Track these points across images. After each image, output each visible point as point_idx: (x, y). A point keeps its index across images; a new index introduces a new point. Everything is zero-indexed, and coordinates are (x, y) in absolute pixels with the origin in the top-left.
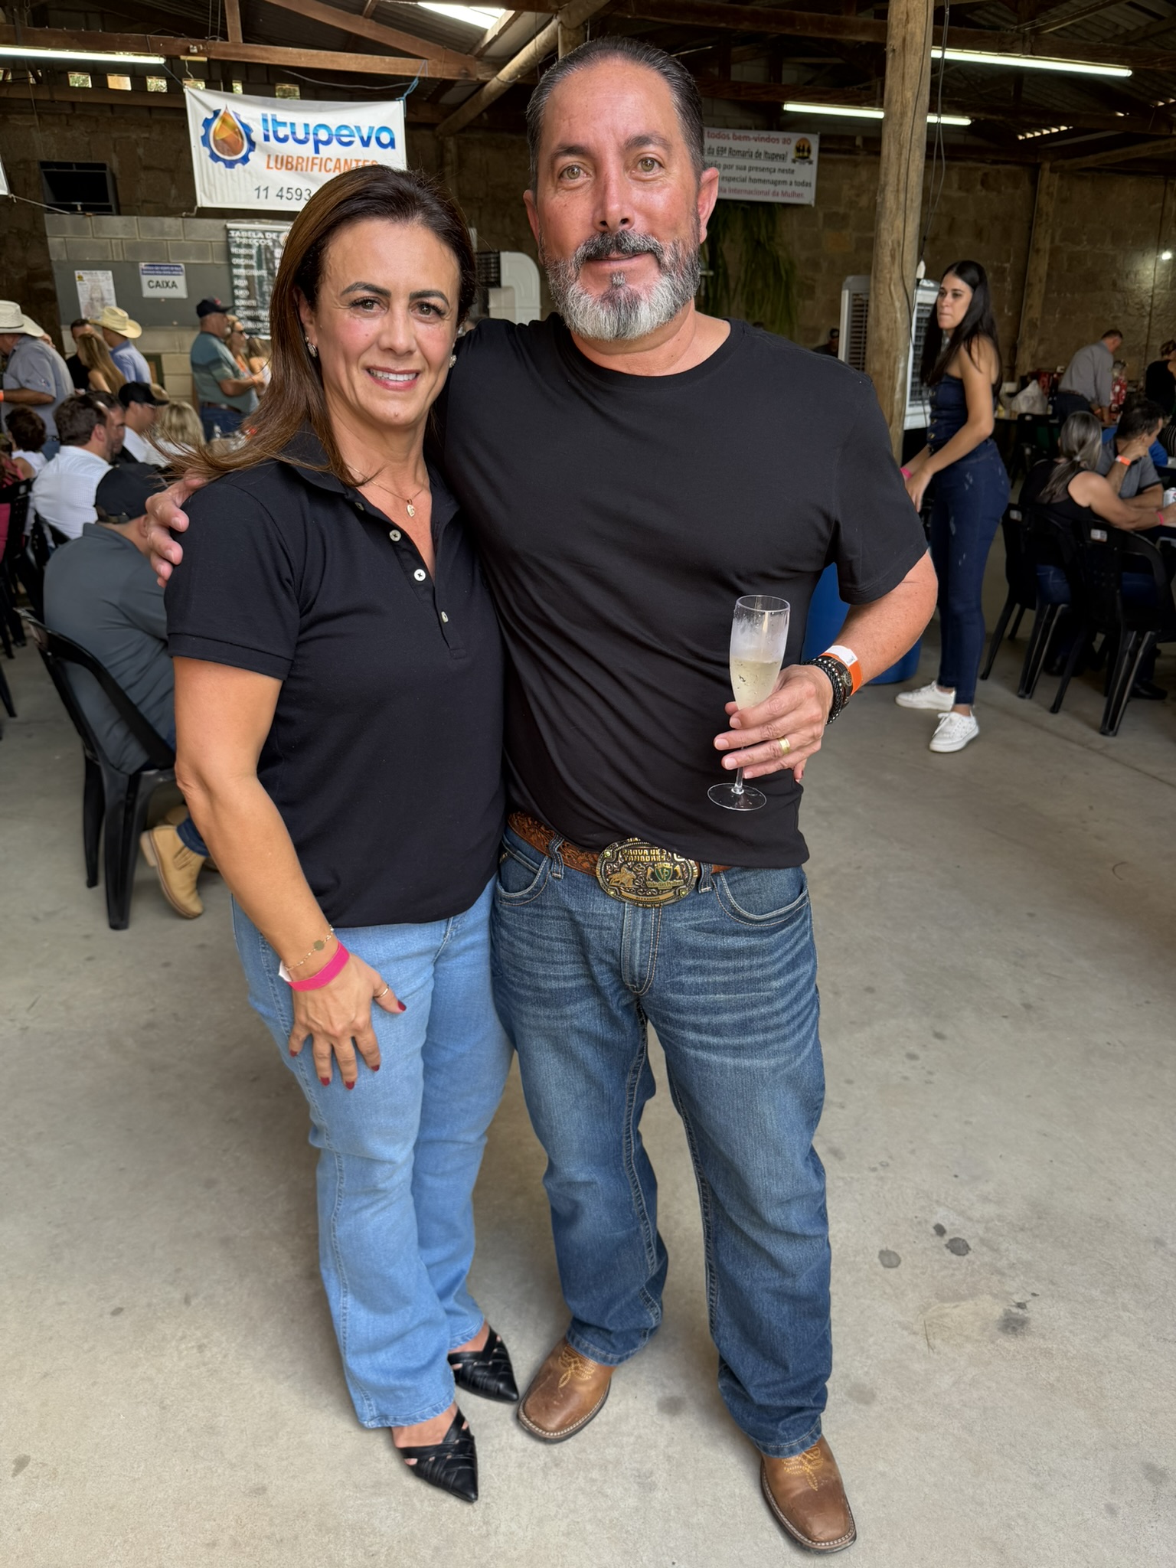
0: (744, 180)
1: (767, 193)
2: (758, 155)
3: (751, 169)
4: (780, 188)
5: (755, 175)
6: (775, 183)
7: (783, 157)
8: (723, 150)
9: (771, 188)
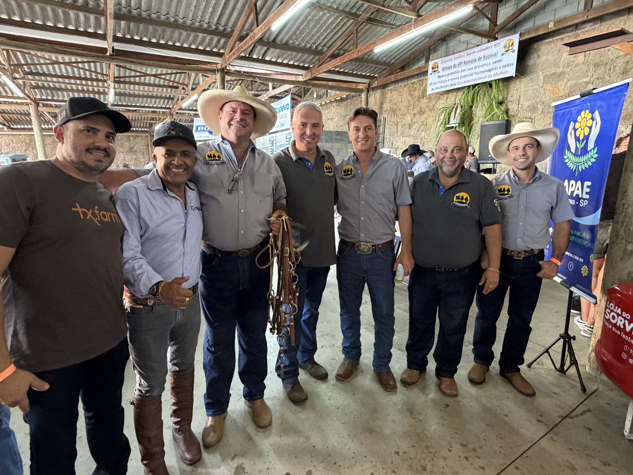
0: (472, 75)
1: (485, 78)
2: (480, 59)
3: (476, 68)
4: (492, 73)
5: (478, 70)
6: (489, 71)
7: (495, 55)
8: (461, 63)
9: (488, 74)
